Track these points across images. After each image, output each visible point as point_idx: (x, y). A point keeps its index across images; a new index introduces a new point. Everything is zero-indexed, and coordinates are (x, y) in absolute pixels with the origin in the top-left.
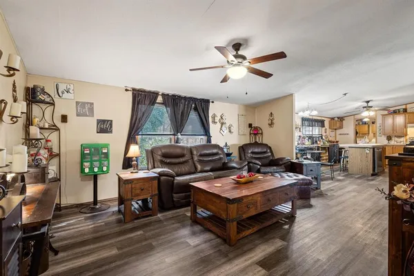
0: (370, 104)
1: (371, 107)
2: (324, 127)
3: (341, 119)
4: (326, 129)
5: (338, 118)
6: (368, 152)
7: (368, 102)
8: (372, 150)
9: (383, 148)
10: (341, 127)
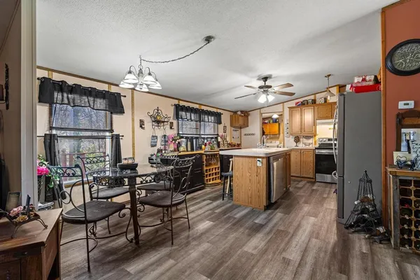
0: (268, 83)
1: (270, 87)
2: (220, 123)
3: (246, 114)
4: (225, 127)
5: (242, 112)
6: (259, 164)
7: (265, 79)
8: (265, 160)
9: (286, 156)
10: (246, 125)
